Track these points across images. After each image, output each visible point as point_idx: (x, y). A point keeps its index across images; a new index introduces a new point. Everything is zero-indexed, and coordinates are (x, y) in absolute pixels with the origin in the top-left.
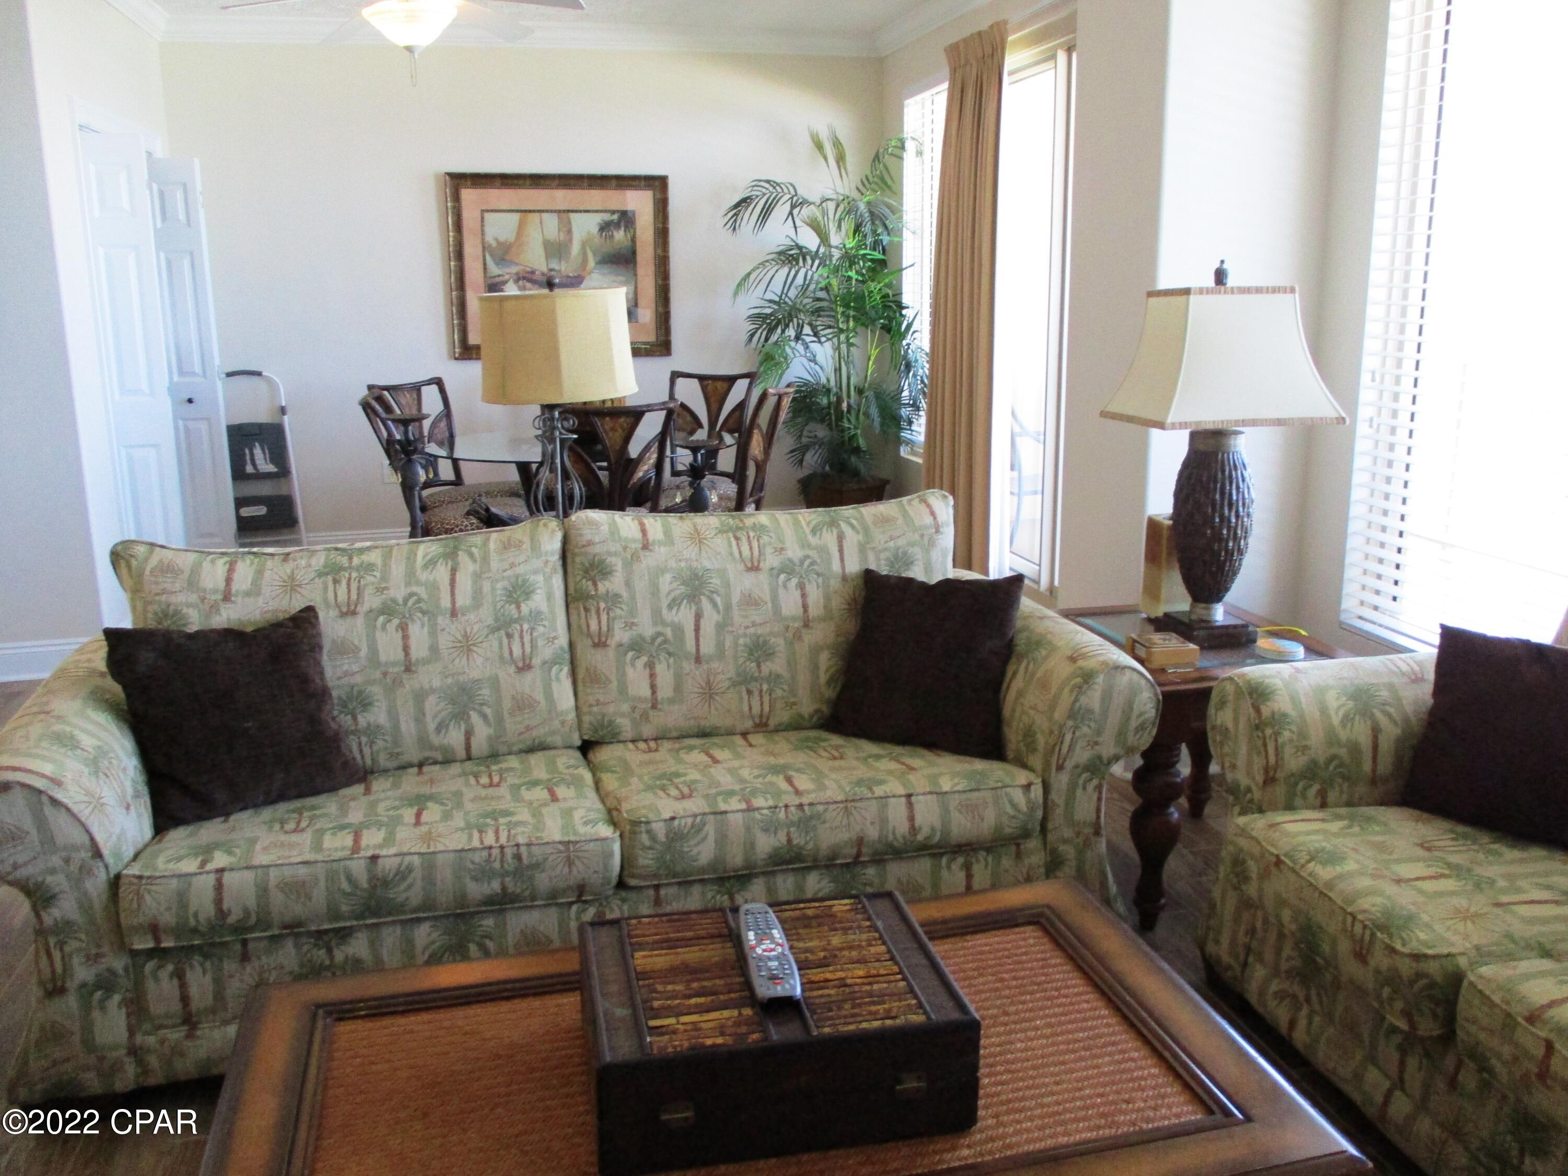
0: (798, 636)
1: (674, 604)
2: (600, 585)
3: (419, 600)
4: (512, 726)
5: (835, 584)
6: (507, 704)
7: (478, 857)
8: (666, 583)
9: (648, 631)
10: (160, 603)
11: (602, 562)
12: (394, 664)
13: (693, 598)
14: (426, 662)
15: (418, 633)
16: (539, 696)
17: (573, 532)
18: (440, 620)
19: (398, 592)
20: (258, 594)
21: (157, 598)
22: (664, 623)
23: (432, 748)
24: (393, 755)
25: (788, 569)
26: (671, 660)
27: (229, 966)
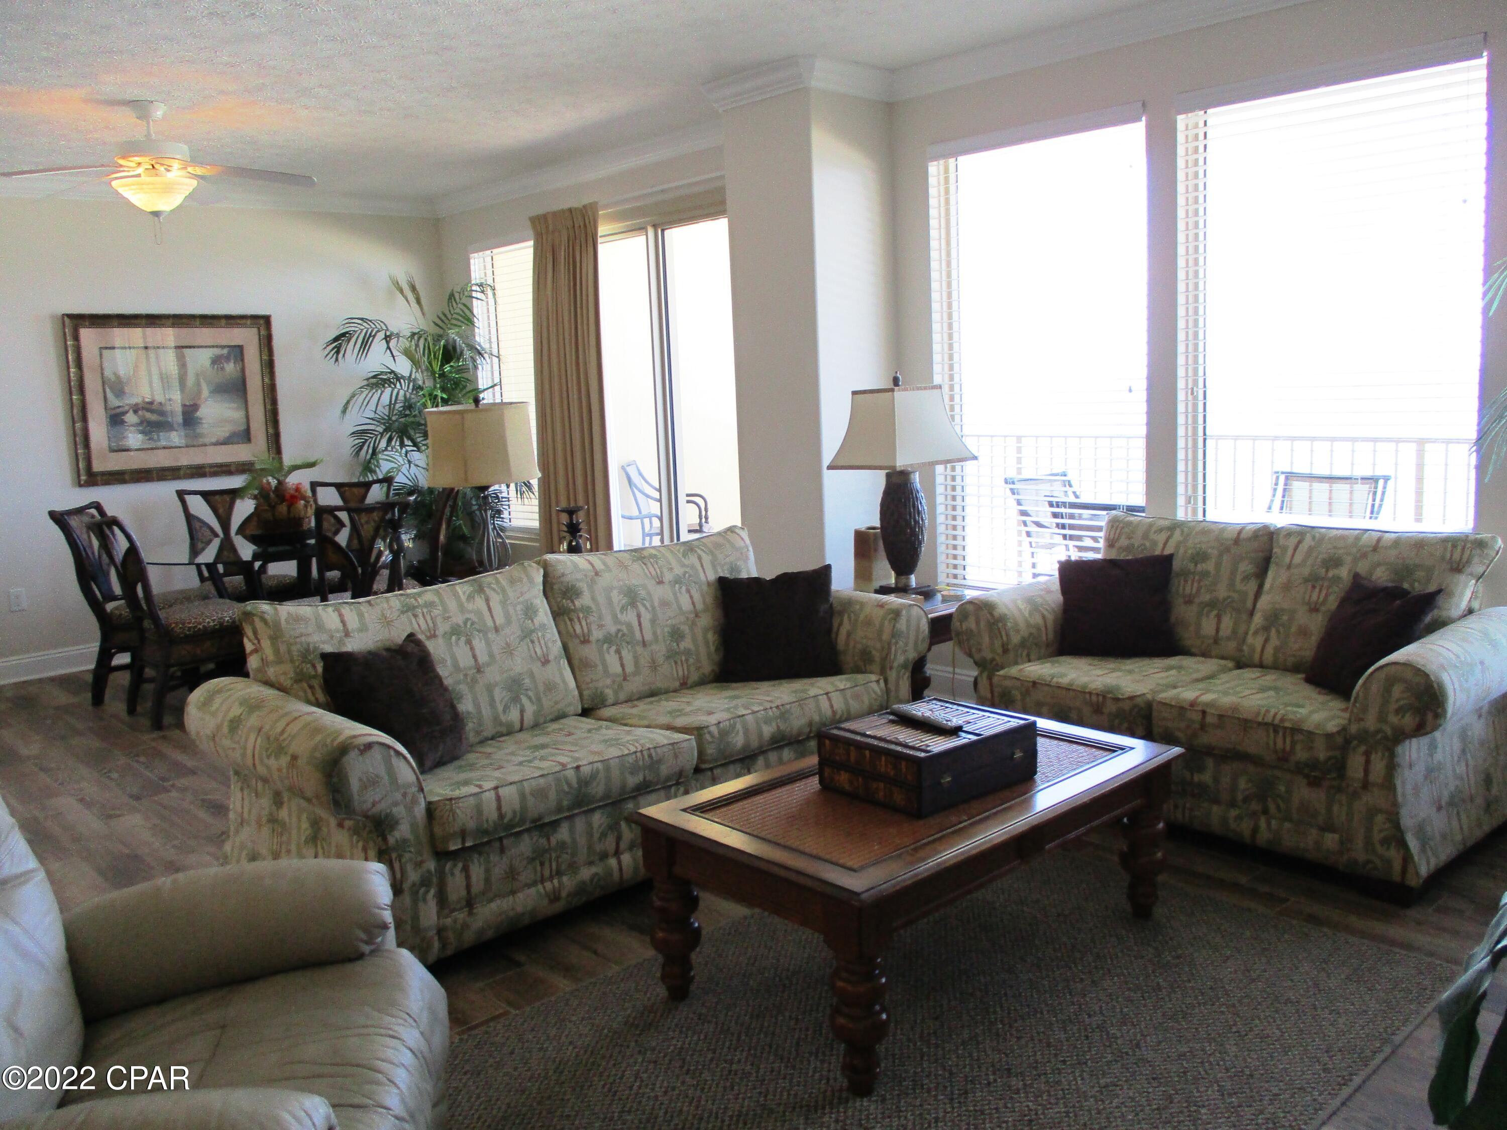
0: (694, 624)
1: (623, 609)
2: (577, 603)
3: (473, 623)
4: (547, 703)
5: (705, 588)
6: (541, 688)
7: (631, 759)
8: (615, 596)
9: (613, 629)
10: (301, 643)
11: (573, 586)
12: (470, 669)
13: (633, 603)
14: (488, 665)
15: (479, 644)
16: (558, 680)
17: (550, 569)
18: (490, 635)
19: (459, 619)
20: (367, 630)
21: (298, 640)
22: (620, 623)
23: (501, 724)
24: (478, 733)
25: (677, 581)
26: (629, 647)
27: (494, 858)
